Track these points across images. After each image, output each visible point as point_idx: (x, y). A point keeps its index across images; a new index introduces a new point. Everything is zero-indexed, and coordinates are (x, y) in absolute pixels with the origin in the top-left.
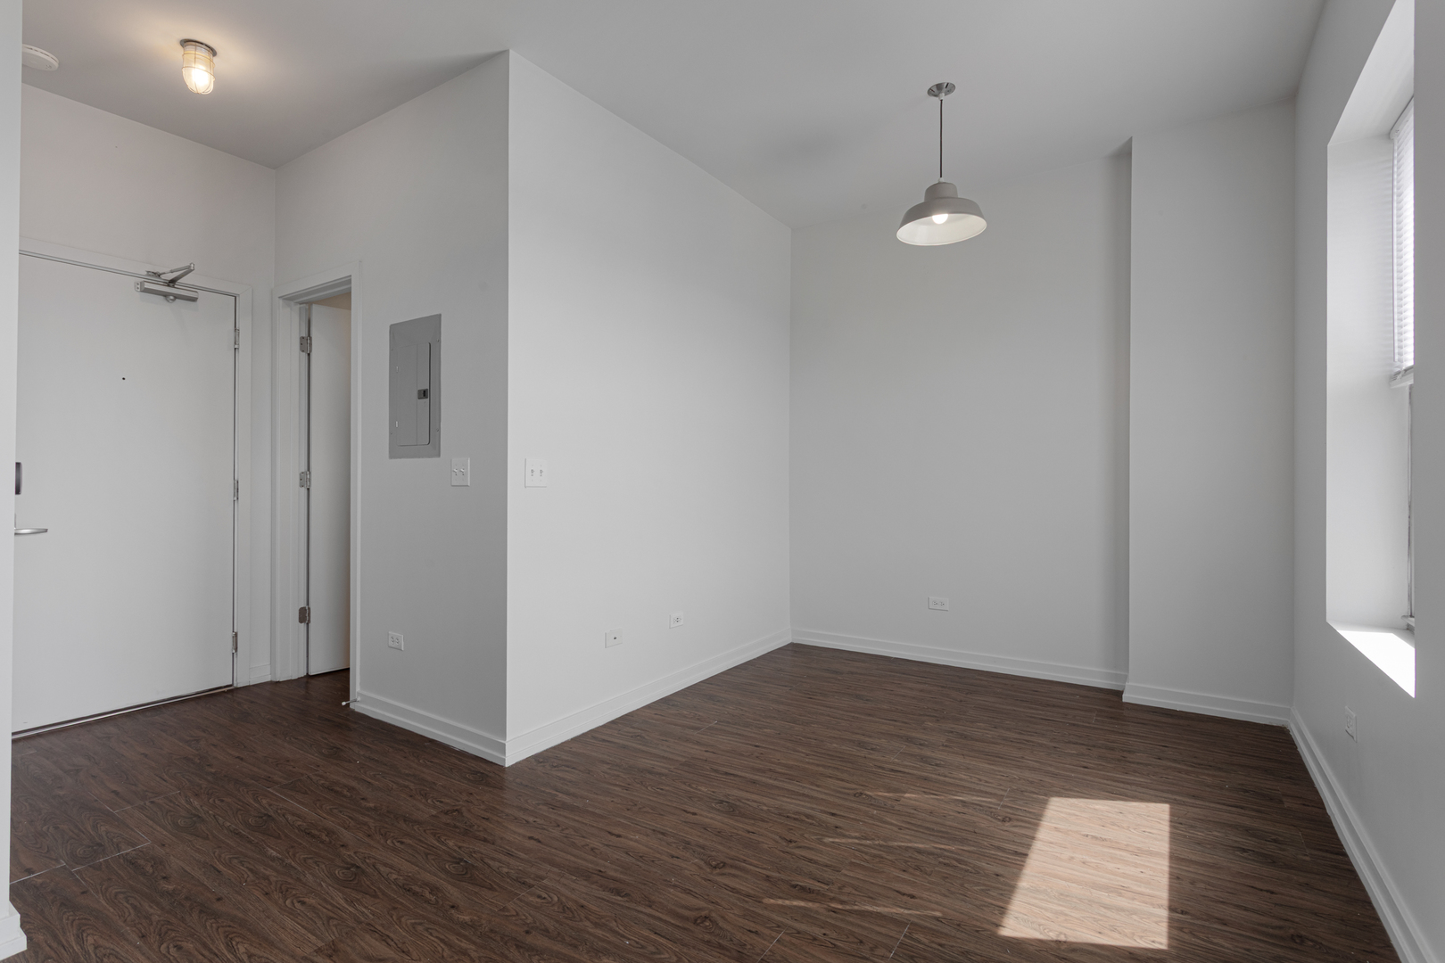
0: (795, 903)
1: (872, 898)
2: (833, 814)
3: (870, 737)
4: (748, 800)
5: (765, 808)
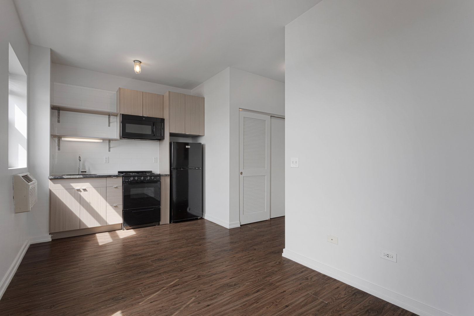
0: (173, 283)
1: (159, 295)
2: (208, 306)
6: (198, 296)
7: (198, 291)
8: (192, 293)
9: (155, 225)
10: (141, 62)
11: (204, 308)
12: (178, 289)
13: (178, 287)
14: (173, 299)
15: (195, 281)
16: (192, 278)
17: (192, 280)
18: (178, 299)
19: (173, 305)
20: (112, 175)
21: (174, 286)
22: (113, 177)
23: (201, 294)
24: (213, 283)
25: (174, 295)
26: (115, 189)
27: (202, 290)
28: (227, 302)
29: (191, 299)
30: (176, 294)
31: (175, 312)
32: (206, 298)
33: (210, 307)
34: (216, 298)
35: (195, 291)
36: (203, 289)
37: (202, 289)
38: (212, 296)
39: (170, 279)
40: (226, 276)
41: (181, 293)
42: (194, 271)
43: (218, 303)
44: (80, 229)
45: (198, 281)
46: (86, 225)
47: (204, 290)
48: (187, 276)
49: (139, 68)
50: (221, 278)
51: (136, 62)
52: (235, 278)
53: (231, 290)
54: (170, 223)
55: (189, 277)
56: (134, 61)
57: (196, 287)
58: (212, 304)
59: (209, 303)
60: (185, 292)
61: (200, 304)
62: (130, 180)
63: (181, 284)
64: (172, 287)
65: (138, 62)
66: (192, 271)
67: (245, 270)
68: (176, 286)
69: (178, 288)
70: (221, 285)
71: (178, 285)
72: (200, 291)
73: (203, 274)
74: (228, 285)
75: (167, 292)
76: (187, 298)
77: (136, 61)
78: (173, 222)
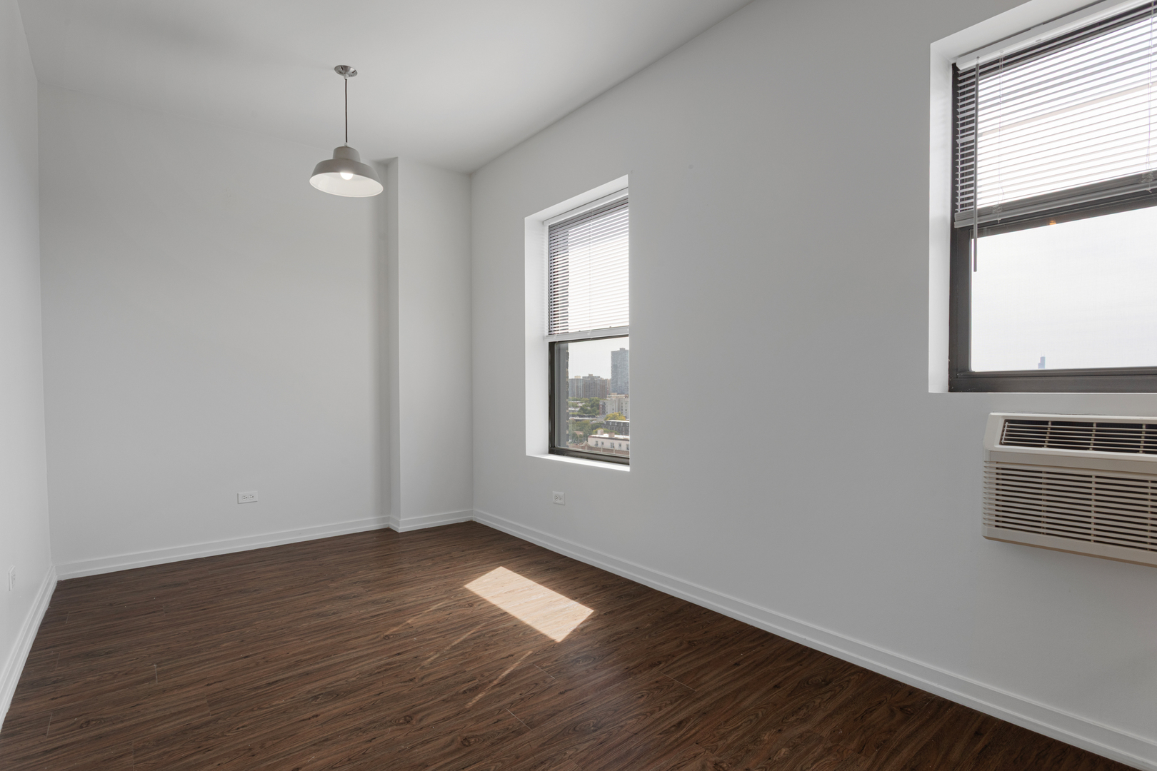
0: (477, 698)
1: (503, 669)
2: (399, 654)
3: (315, 608)
4: (331, 683)
5: (354, 679)
6: (417, 670)
7: (417, 680)
8: (429, 675)
11: (407, 651)
12: (464, 683)
13: (465, 687)
14: (470, 662)
15: (420, 704)
16: (429, 715)
18: (460, 663)
19: (467, 653)
21: (475, 690)
23: (409, 673)
24: (373, 699)
25: (469, 669)
27: (406, 682)
29: (431, 665)
30: (465, 671)
31: (461, 643)
32: (400, 666)
33: (395, 653)
34: (378, 668)
35: (423, 678)
36: (403, 684)
37: (406, 684)
38: (385, 670)
39: (493, 707)
40: (325, 723)
41: (455, 674)
42: (423, 743)
43: (379, 658)
48: (444, 719)
50: (346, 715)
52: (302, 719)
53: (335, 684)
55: (438, 718)
57: (419, 690)
58: (389, 657)
59: (397, 658)
60: (447, 677)
61: (415, 655)
63: (457, 694)
64: (480, 686)
66: (428, 742)
68: (470, 690)
69: (464, 685)
70: (354, 697)
71: (465, 692)
72: (411, 680)
73: (395, 727)
75: (487, 674)
76: (441, 664)
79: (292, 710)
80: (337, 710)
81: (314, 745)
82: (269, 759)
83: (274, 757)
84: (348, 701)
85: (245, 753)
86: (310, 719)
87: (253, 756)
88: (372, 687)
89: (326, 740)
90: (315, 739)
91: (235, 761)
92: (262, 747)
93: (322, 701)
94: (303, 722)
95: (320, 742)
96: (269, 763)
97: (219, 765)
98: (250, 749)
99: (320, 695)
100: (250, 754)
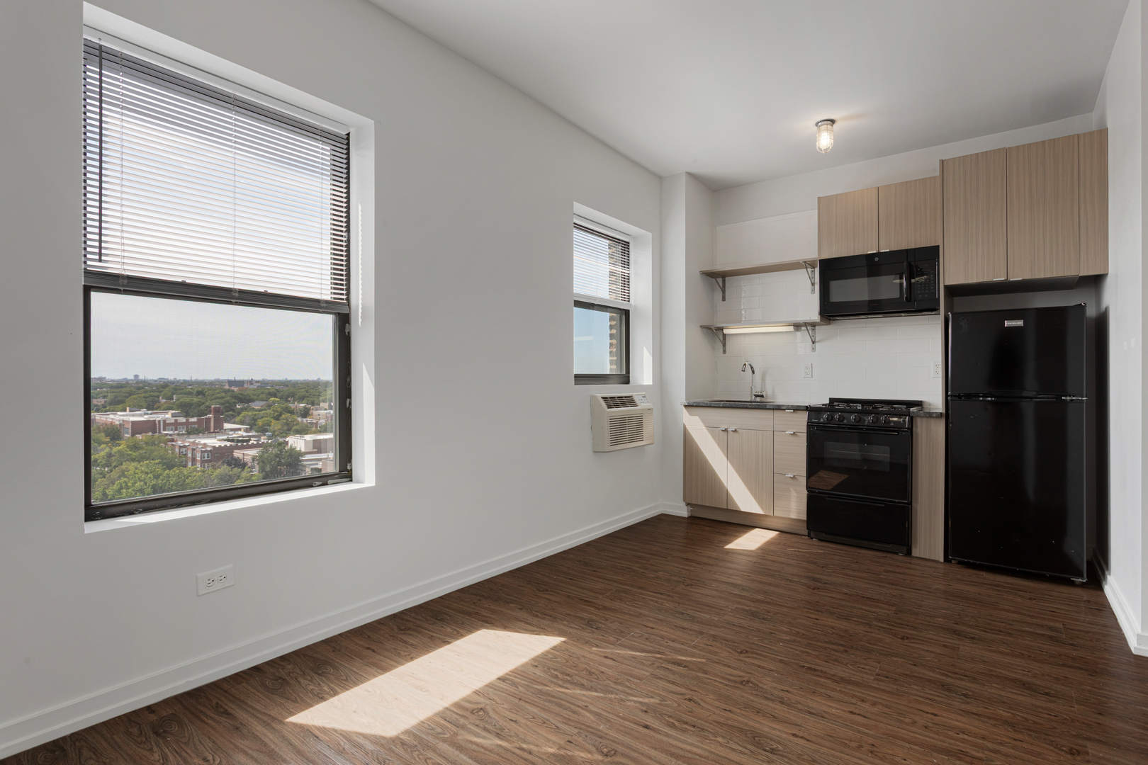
0: (686, 659)
6: (670, 702)
8: (673, 692)
9: (897, 553)
10: (833, 121)
11: (635, 723)
14: (631, 677)
17: (722, 678)
20: (783, 406)
22: (785, 410)
23: (680, 706)
26: (793, 438)
27: (695, 702)
28: (681, 753)
29: (652, 697)
33: (645, 731)
34: (684, 731)
35: (682, 694)
36: (701, 703)
37: (700, 701)
38: (686, 724)
40: (796, 725)
42: (765, 668)
44: (727, 509)
45: (726, 685)
46: (736, 505)
47: (699, 704)
49: (828, 137)
51: (822, 125)
52: (808, 742)
54: (947, 560)
55: (730, 670)
56: (817, 124)
57: (700, 691)
59: (658, 726)
60: (670, 682)
61: (641, 714)
62: (822, 420)
65: (826, 122)
66: (761, 667)
67: (881, 755)
70: (747, 725)
74: (756, 739)
77: (820, 124)
78: (960, 563)
79: (805, 757)
80: (775, 726)
81: (823, 717)
82: (864, 733)
83: (859, 732)
84: (757, 725)
85: (878, 752)
86: (802, 737)
87: (873, 745)
88: (722, 720)
89: (811, 713)
90: (818, 720)
91: (890, 752)
92: (861, 746)
93: (772, 743)
94: (810, 739)
95: (817, 716)
96: (866, 731)
97: (905, 760)
98: (871, 752)
99: (766, 751)
100: (875, 749)
